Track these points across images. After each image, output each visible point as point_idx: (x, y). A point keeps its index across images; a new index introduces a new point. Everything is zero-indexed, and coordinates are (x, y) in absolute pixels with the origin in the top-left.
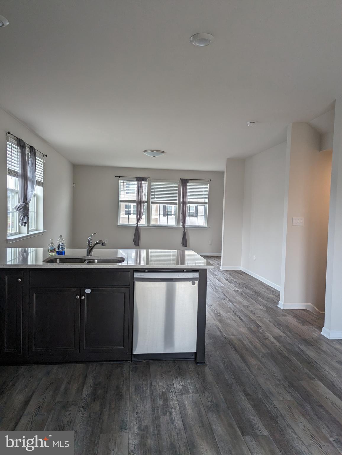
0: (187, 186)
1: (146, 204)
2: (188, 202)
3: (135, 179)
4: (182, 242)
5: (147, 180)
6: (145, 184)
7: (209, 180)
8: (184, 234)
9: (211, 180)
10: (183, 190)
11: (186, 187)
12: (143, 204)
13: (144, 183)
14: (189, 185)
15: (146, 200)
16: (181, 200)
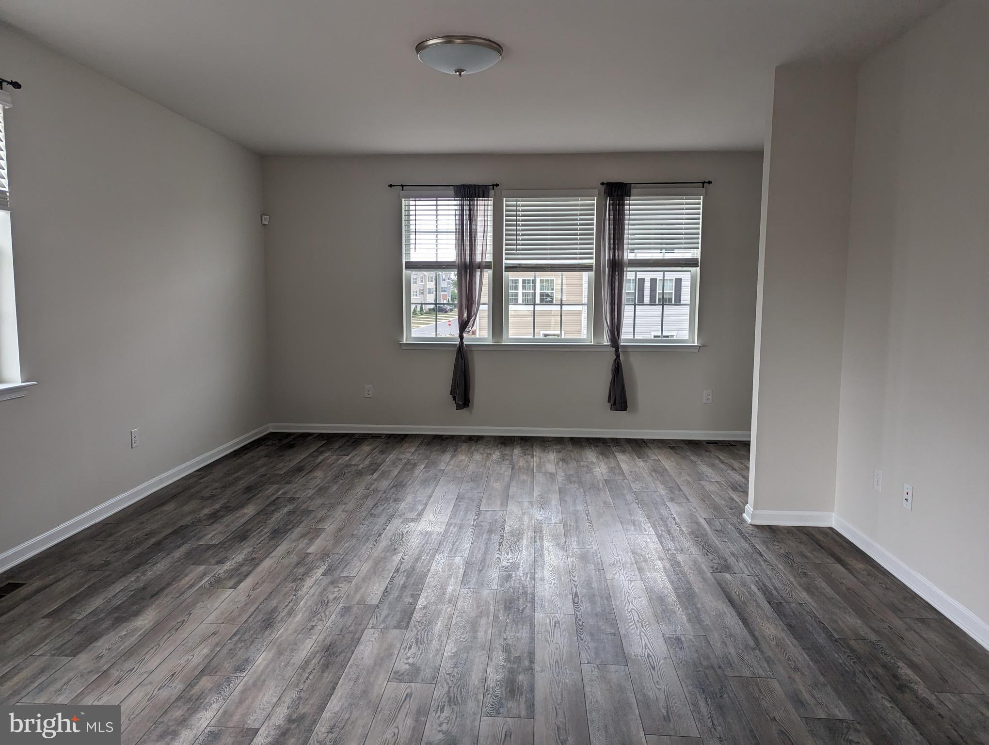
0: (627, 207)
1: (488, 274)
2: (629, 260)
3: (453, 194)
4: (610, 396)
5: (492, 192)
6: (484, 208)
7: (704, 183)
8: (617, 370)
9: (710, 183)
10: (612, 222)
11: (623, 210)
12: (478, 274)
13: (480, 203)
14: (632, 202)
15: (489, 258)
16: (606, 255)
